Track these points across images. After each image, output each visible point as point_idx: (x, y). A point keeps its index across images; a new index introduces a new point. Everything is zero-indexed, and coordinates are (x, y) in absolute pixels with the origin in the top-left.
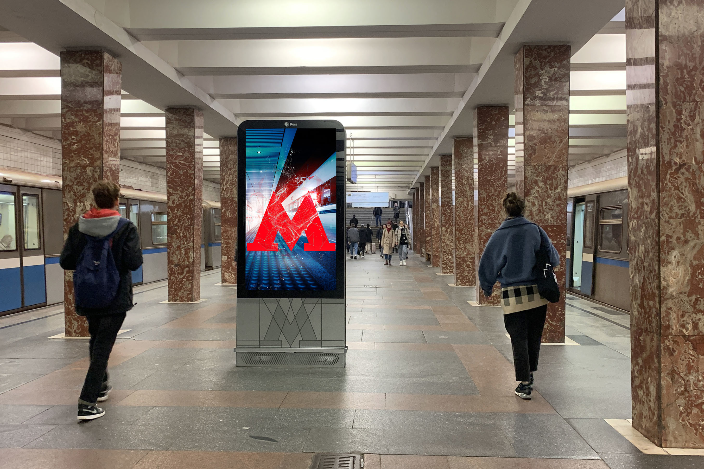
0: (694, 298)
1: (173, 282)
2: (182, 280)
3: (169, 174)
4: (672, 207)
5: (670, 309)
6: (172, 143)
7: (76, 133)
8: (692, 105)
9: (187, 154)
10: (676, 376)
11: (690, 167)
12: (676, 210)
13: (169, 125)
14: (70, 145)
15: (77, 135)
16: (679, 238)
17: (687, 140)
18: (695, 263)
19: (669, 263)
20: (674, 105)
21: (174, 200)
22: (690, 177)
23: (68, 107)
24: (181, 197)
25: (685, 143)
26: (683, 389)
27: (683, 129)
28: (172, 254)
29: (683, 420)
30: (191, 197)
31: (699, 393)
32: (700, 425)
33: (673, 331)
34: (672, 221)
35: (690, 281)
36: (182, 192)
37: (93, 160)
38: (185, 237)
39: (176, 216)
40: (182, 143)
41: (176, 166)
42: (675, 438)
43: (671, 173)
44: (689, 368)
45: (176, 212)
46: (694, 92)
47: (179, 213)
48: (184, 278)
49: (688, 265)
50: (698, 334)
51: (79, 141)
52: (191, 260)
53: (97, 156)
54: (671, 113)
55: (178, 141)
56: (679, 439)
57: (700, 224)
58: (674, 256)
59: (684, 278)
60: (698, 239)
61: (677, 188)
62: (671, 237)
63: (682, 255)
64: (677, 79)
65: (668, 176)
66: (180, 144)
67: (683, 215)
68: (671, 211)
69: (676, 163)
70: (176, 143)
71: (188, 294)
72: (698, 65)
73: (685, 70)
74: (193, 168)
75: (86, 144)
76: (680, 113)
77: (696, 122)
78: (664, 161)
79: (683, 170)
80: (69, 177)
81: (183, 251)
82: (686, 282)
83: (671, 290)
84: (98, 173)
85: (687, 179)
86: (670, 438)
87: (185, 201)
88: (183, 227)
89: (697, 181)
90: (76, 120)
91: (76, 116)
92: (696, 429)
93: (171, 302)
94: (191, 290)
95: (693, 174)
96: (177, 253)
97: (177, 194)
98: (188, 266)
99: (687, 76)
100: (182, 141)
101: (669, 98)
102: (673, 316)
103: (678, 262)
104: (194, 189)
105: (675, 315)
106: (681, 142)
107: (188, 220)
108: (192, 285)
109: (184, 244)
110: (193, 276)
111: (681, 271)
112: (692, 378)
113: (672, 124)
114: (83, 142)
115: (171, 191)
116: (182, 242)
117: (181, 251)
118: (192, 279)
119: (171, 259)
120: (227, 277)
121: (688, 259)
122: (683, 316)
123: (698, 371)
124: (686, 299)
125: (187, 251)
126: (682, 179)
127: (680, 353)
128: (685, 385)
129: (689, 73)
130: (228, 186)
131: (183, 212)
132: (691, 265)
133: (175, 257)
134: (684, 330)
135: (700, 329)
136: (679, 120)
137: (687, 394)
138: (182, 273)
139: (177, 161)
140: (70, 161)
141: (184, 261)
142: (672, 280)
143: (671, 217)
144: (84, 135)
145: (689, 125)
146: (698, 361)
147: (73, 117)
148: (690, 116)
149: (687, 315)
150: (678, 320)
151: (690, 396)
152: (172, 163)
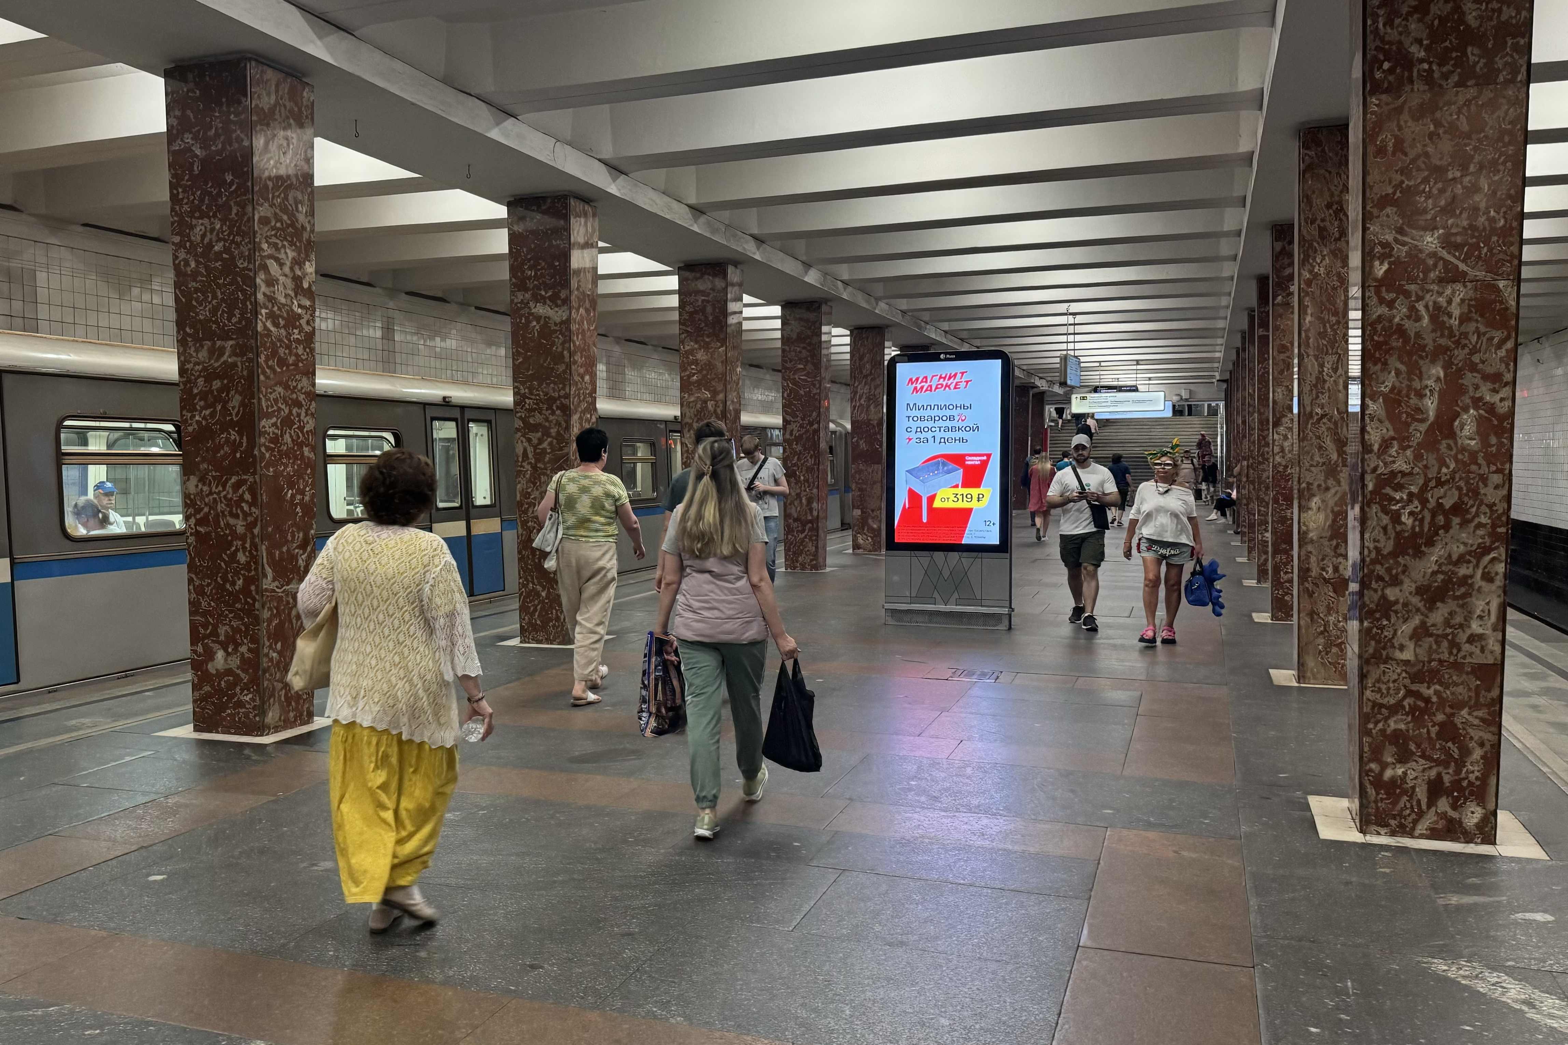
0: (1334, 542)
1: (792, 543)
2: (803, 541)
3: (785, 395)
4: (1313, 455)
5: (1310, 552)
6: (790, 351)
7: (696, 362)
8: (1335, 358)
9: (810, 367)
10: (1315, 617)
11: (1332, 417)
12: (1317, 458)
13: (785, 327)
14: (689, 377)
15: (697, 364)
16: (1319, 486)
17: (1329, 391)
18: (1336, 509)
19: (1310, 509)
20: (1316, 358)
21: (792, 431)
22: (1332, 426)
23: (687, 332)
24: (801, 426)
25: (1327, 395)
26: (1322, 629)
27: (1325, 381)
28: (790, 504)
29: (1322, 658)
30: (816, 426)
31: (1339, 633)
32: (1339, 664)
33: (1313, 574)
34: (1313, 469)
35: (1331, 526)
36: (803, 419)
37: (715, 393)
38: (806, 481)
39: (795, 453)
40: (804, 351)
41: (795, 383)
42: (1314, 675)
43: (1312, 424)
44: (1329, 609)
45: (795, 446)
46: (1337, 345)
47: (799, 448)
48: (805, 537)
49: (1329, 511)
50: (1339, 577)
51: (700, 372)
52: (815, 513)
53: (720, 387)
54: (1313, 365)
55: (798, 349)
56: (1318, 676)
57: (1341, 471)
58: (1315, 503)
59: (1325, 524)
60: (1340, 486)
61: (1319, 438)
62: (1312, 484)
63: (1323, 501)
64: (1319, 334)
65: (1309, 426)
66: (800, 352)
67: (1324, 464)
68: (1312, 459)
69: (1317, 414)
70: (795, 351)
71: (812, 560)
72: (1341, 319)
73: (1328, 325)
74: (818, 386)
75: (707, 374)
76: (1322, 366)
77: (1338, 374)
78: (1305, 412)
79: (1325, 420)
80: (688, 414)
81: (804, 501)
82: (1326, 527)
83: (1311, 535)
84: (721, 408)
85: (1328, 429)
86: (1309, 674)
87: (807, 431)
88: (804, 468)
89: (1340, 431)
90: (696, 346)
91: (696, 342)
92: (1336, 668)
93: (789, 570)
94: (815, 555)
95: (1336, 423)
96: (796, 503)
97: (795, 422)
98: (810, 522)
99: (1329, 330)
100: (804, 348)
101: (1311, 352)
102: (1313, 559)
103: (1319, 508)
104: (819, 415)
105: (1315, 559)
106: (1323, 393)
107: (811, 457)
108: (817, 547)
109: (805, 491)
110: (817, 536)
111: (1321, 517)
112: (1332, 619)
113: (1314, 376)
114: (705, 372)
115: (788, 418)
116: (803, 488)
117: (801, 500)
118: (817, 540)
119: (788, 511)
120: (860, 541)
121: (1330, 506)
122: (1323, 560)
123: (1337, 612)
124: (1326, 543)
125: (810, 501)
126: (1324, 429)
127: (1320, 594)
128: (1325, 625)
129: (1331, 327)
130: (862, 401)
131: (804, 446)
132: (1332, 511)
133: (794, 508)
134: (1324, 573)
135: (1341, 572)
136: (1321, 372)
137: (1326, 634)
138: (803, 531)
139: (796, 377)
140: (689, 395)
141: (806, 514)
142: (1312, 525)
143: (1312, 466)
144: (705, 364)
145: (1331, 377)
146: (1337, 604)
147: (692, 343)
148: (1332, 368)
149: (1327, 559)
150: (1318, 564)
151: (1330, 636)
152: (789, 379)
